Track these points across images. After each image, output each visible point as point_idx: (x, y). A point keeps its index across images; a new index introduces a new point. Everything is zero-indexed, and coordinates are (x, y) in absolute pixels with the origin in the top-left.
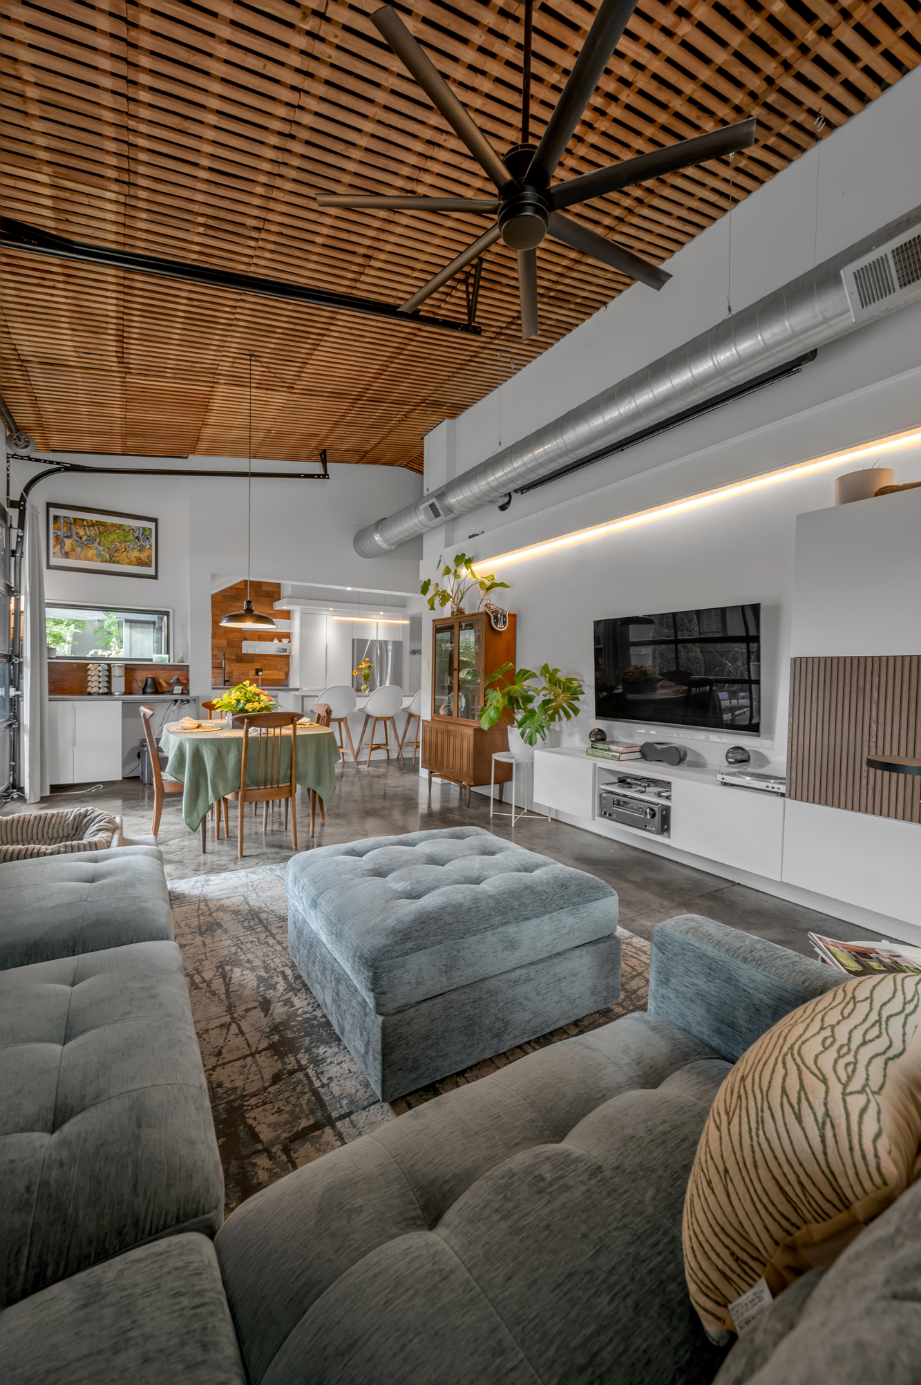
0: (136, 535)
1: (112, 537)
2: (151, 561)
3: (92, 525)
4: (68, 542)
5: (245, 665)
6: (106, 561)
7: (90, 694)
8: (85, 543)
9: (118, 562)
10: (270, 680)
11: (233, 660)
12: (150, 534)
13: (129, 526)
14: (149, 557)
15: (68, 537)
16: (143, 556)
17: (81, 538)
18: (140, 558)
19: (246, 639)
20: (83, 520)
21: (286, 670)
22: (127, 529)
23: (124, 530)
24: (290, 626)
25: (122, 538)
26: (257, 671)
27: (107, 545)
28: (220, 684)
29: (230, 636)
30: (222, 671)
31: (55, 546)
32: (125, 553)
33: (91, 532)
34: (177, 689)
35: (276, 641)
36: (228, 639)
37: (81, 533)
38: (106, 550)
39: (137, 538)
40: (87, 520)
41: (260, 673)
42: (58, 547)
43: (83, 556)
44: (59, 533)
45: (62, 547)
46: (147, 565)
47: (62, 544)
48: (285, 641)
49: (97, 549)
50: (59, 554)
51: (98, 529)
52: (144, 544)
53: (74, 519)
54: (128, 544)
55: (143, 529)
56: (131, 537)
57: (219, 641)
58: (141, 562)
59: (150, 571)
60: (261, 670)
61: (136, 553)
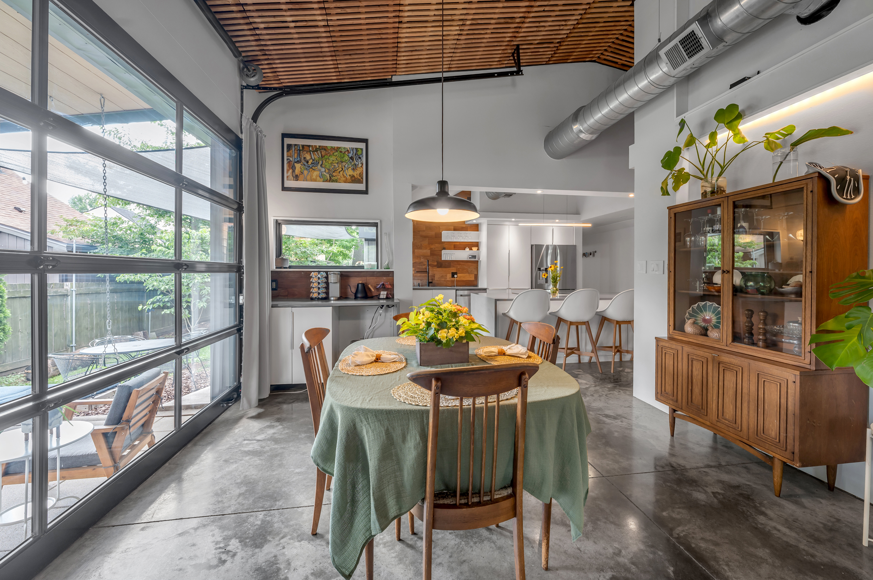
0: (350, 155)
1: (332, 158)
2: (362, 178)
3: (317, 149)
4: (298, 166)
5: (444, 269)
6: (326, 181)
7: (312, 299)
8: (311, 166)
9: (336, 181)
10: (463, 281)
11: (435, 266)
12: (362, 154)
13: (345, 148)
14: (361, 175)
15: (298, 162)
16: (356, 174)
17: (308, 162)
18: (353, 176)
19: (444, 249)
20: (309, 146)
21: (476, 273)
22: (343, 150)
23: (341, 152)
24: (479, 237)
25: (339, 159)
26: (453, 275)
27: (327, 167)
28: (425, 285)
29: (433, 247)
30: (427, 275)
31: (288, 171)
32: (341, 173)
33: (316, 156)
34: (383, 294)
35: (467, 249)
36: (431, 249)
37: (308, 157)
38: (327, 171)
39: (352, 158)
40: (312, 146)
41: (456, 276)
42: (291, 171)
43: (309, 177)
44: (291, 159)
45: (294, 171)
46: (360, 181)
47: (293, 168)
48: (475, 249)
49: (320, 170)
50: (291, 177)
51: (321, 153)
52: (357, 163)
53: (303, 146)
54: (344, 164)
55: (357, 149)
56: (346, 158)
57: (425, 251)
58: (354, 180)
59: (361, 187)
60: (456, 273)
61: (350, 172)
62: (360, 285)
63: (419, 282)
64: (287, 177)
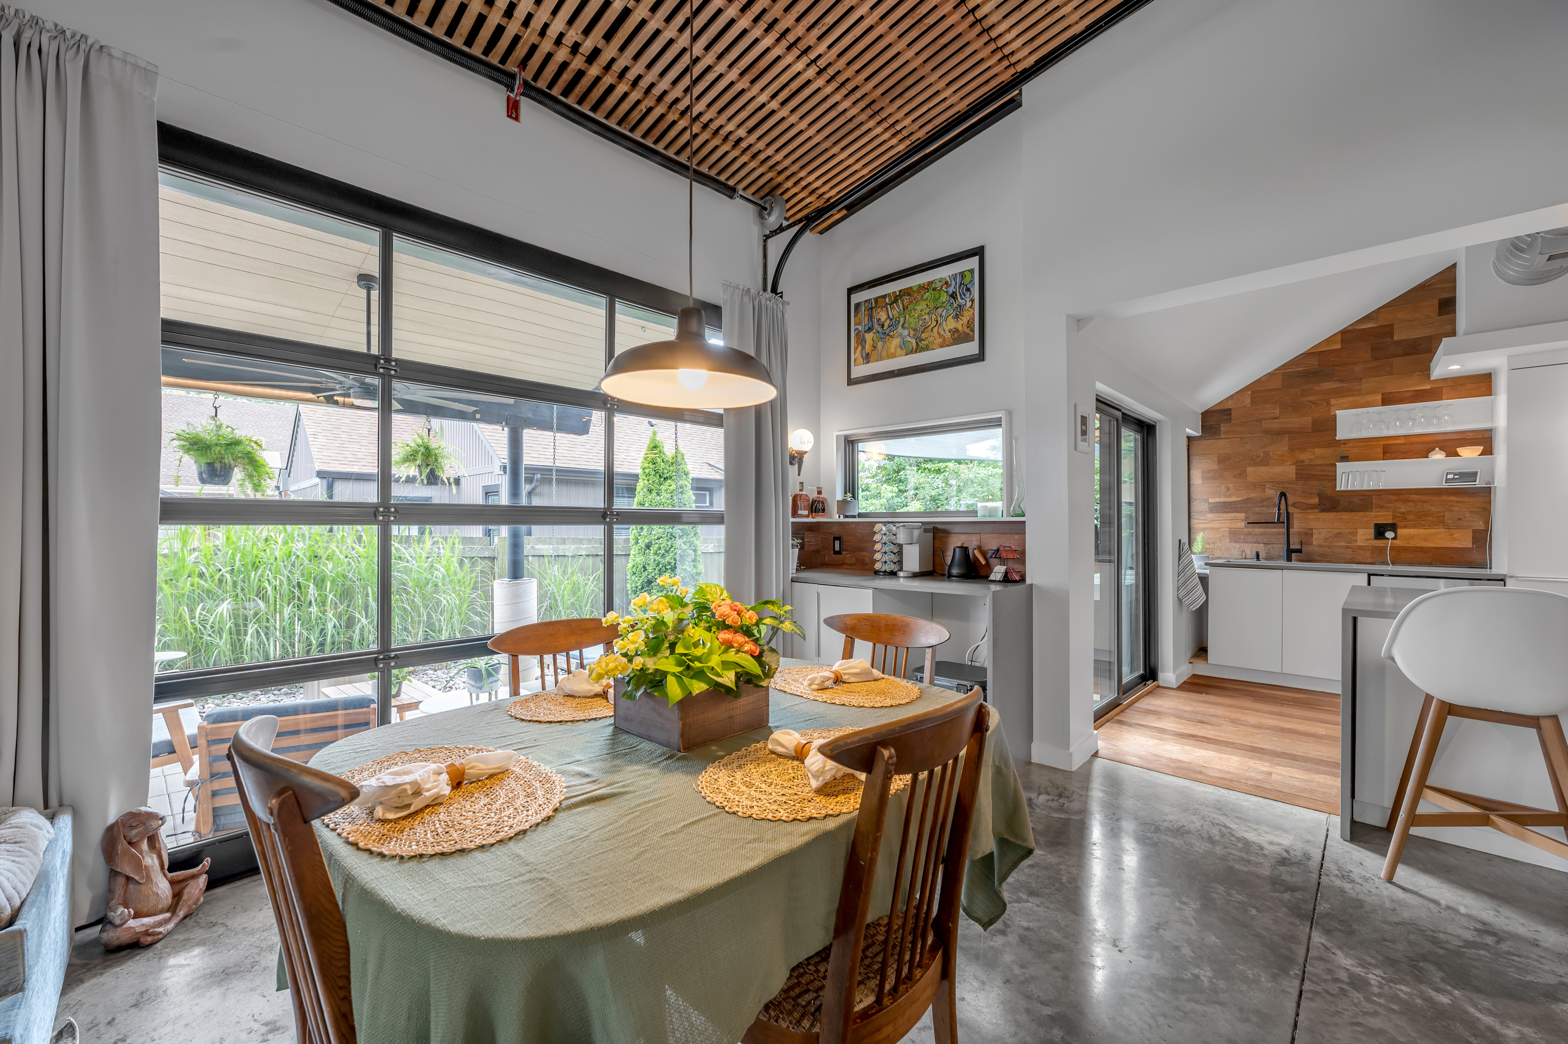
0: (951, 290)
1: (921, 306)
2: (973, 331)
3: (897, 298)
4: (869, 337)
5: (1345, 516)
6: (911, 352)
7: (876, 573)
8: (887, 332)
9: (927, 348)
10: (1421, 550)
11: (1313, 507)
12: (972, 281)
13: (940, 280)
14: (970, 325)
15: (870, 330)
16: (960, 325)
17: (883, 326)
18: (957, 330)
19: (1345, 459)
20: (884, 297)
21: (1480, 525)
22: (938, 285)
23: (934, 289)
24: (1491, 413)
25: (932, 305)
26: (1380, 531)
27: (913, 325)
28: (1279, 558)
29: (1306, 456)
30: (1284, 530)
31: (856, 349)
32: (935, 330)
33: (895, 312)
34: (998, 571)
35: (1438, 455)
36: (1299, 464)
37: (883, 316)
38: (912, 333)
39: (953, 296)
40: (889, 294)
41: (1389, 535)
42: (860, 348)
43: (884, 353)
44: (860, 329)
45: (863, 348)
46: (967, 338)
47: (861, 342)
48: (1469, 453)
49: (901, 335)
50: (860, 360)
51: (903, 302)
52: (963, 302)
53: (876, 299)
54: (940, 310)
55: (962, 274)
56: (944, 298)
57: (1278, 469)
58: (959, 338)
59: (972, 348)
60: (1393, 527)
61: (951, 324)
62: (957, 550)
63: (1261, 548)
64: (855, 360)
